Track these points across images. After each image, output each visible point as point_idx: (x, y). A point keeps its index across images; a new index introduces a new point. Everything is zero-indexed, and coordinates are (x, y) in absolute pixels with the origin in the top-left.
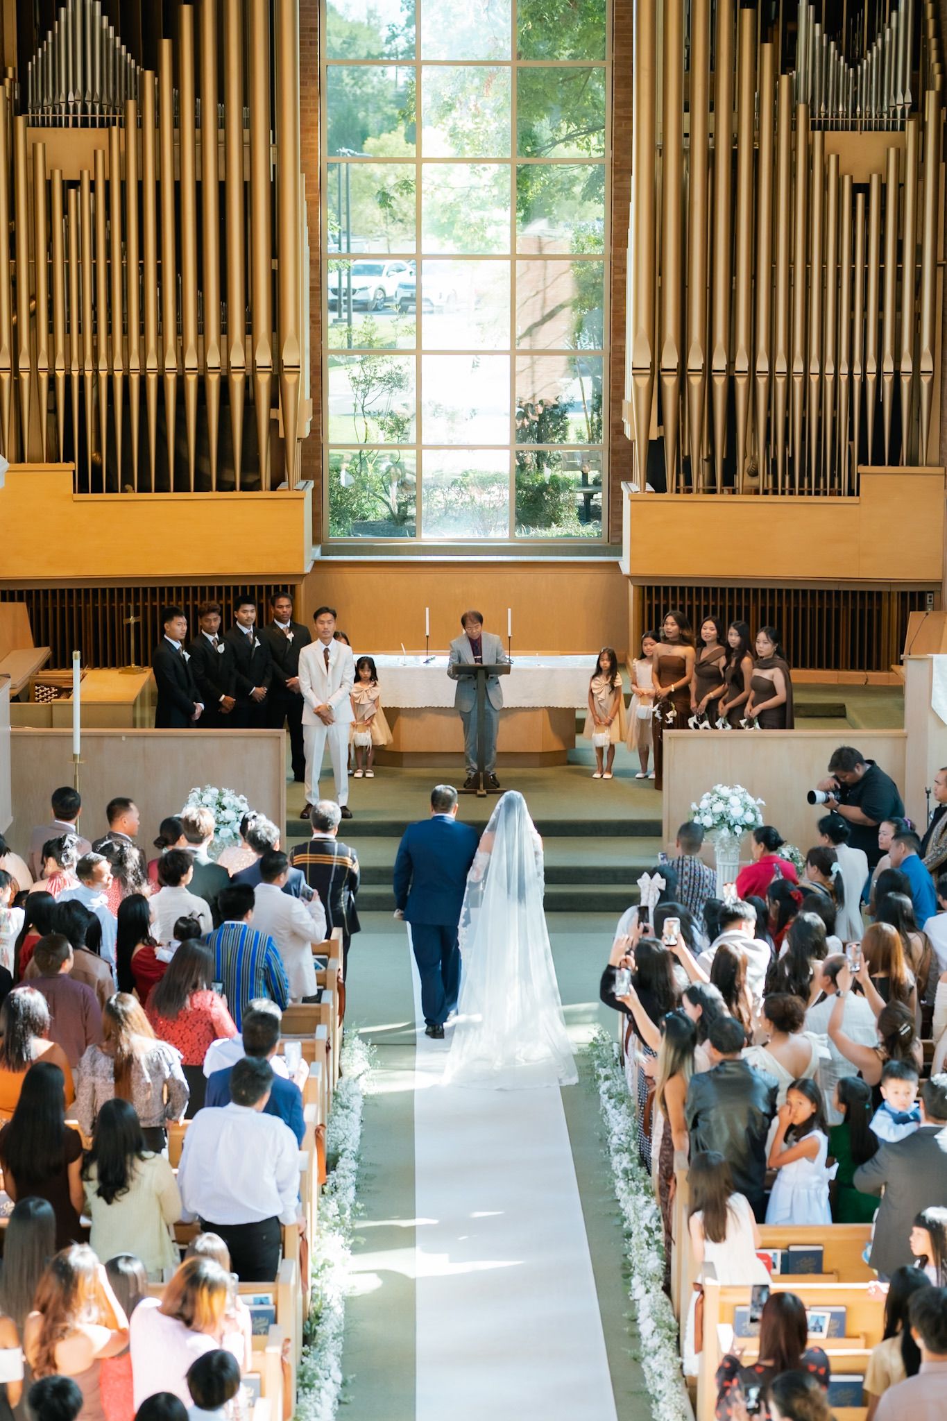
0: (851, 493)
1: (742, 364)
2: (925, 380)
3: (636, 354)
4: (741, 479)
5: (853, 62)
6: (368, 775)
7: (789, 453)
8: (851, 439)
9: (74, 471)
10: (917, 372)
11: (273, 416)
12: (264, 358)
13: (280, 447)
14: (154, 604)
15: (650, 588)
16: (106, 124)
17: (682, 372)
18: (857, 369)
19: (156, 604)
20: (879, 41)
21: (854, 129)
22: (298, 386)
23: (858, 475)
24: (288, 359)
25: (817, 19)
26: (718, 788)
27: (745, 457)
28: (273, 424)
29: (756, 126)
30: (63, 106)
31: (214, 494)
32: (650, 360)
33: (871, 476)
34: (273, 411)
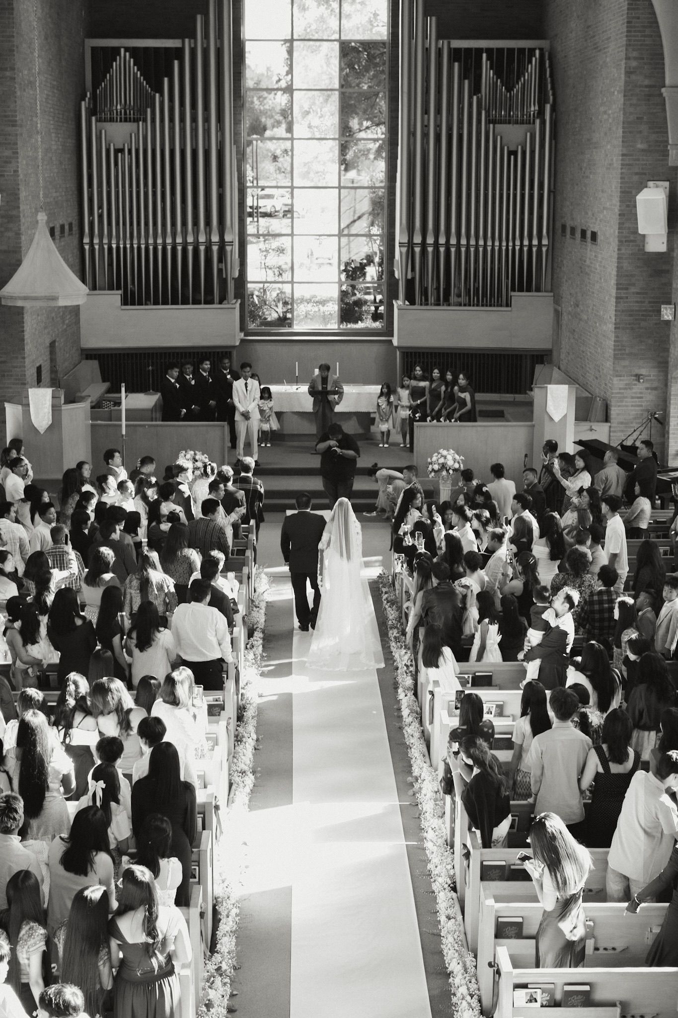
0: (507, 305)
1: (453, 241)
2: (544, 249)
3: (400, 236)
4: (453, 298)
5: (509, 89)
6: (269, 445)
7: (477, 285)
8: (508, 278)
9: (121, 295)
10: (540, 245)
11: (220, 267)
12: (215, 238)
13: (223, 282)
14: (162, 361)
15: (407, 353)
16: (136, 120)
17: (424, 245)
18: (511, 244)
20: (522, 79)
21: (509, 123)
22: (233, 251)
23: (511, 296)
24: (228, 238)
25: (491, 68)
26: (441, 451)
27: (455, 287)
28: (220, 271)
29: (460, 122)
30: (115, 111)
31: (191, 306)
32: (407, 239)
33: (518, 297)
34: (220, 264)
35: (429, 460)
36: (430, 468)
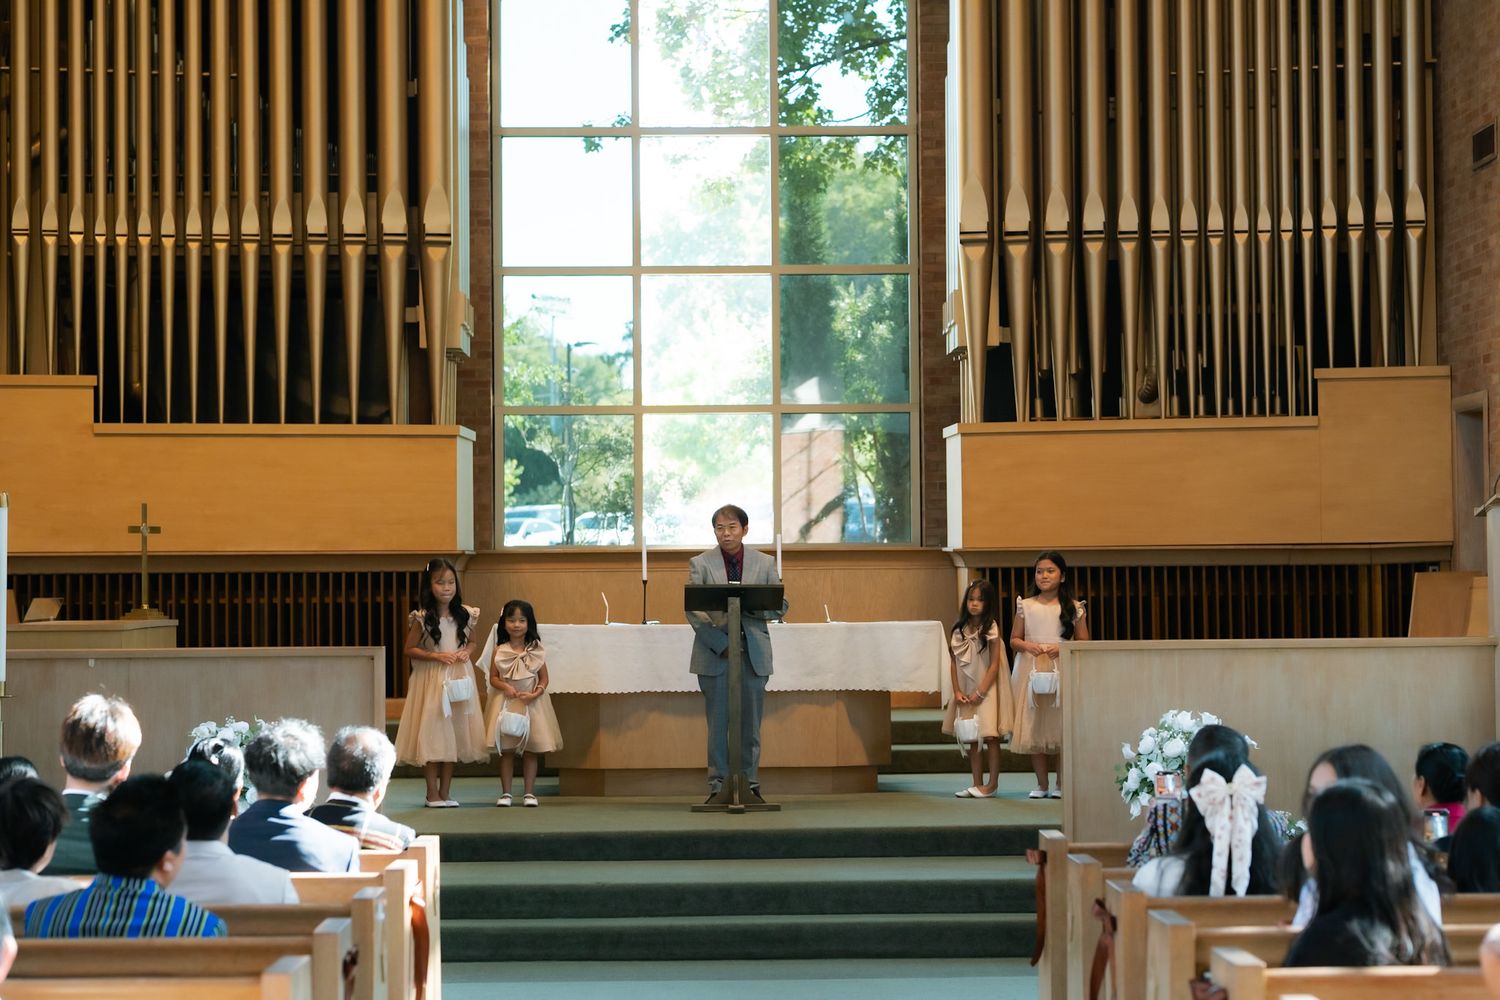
0: (1306, 410)
1: (1128, 219)
2: (1413, 236)
3: (961, 206)
4: (1129, 400)
9: (96, 389)
10: (1400, 224)
11: (410, 319)
13: (419, 361)
14: (222, 601)
17: (1037, 235)
18: (1307, 222)
19: (225, 601)
22: (449, 270)
23: (1315, 382)
24: (433, 222)
27: (1136, 369)
28: (410, 331)
31: (317, 427)
32: (986, 218)
33: (1336, 385)
34: (408, 309)
35: (1128, 752)
36: (1133, 781)
